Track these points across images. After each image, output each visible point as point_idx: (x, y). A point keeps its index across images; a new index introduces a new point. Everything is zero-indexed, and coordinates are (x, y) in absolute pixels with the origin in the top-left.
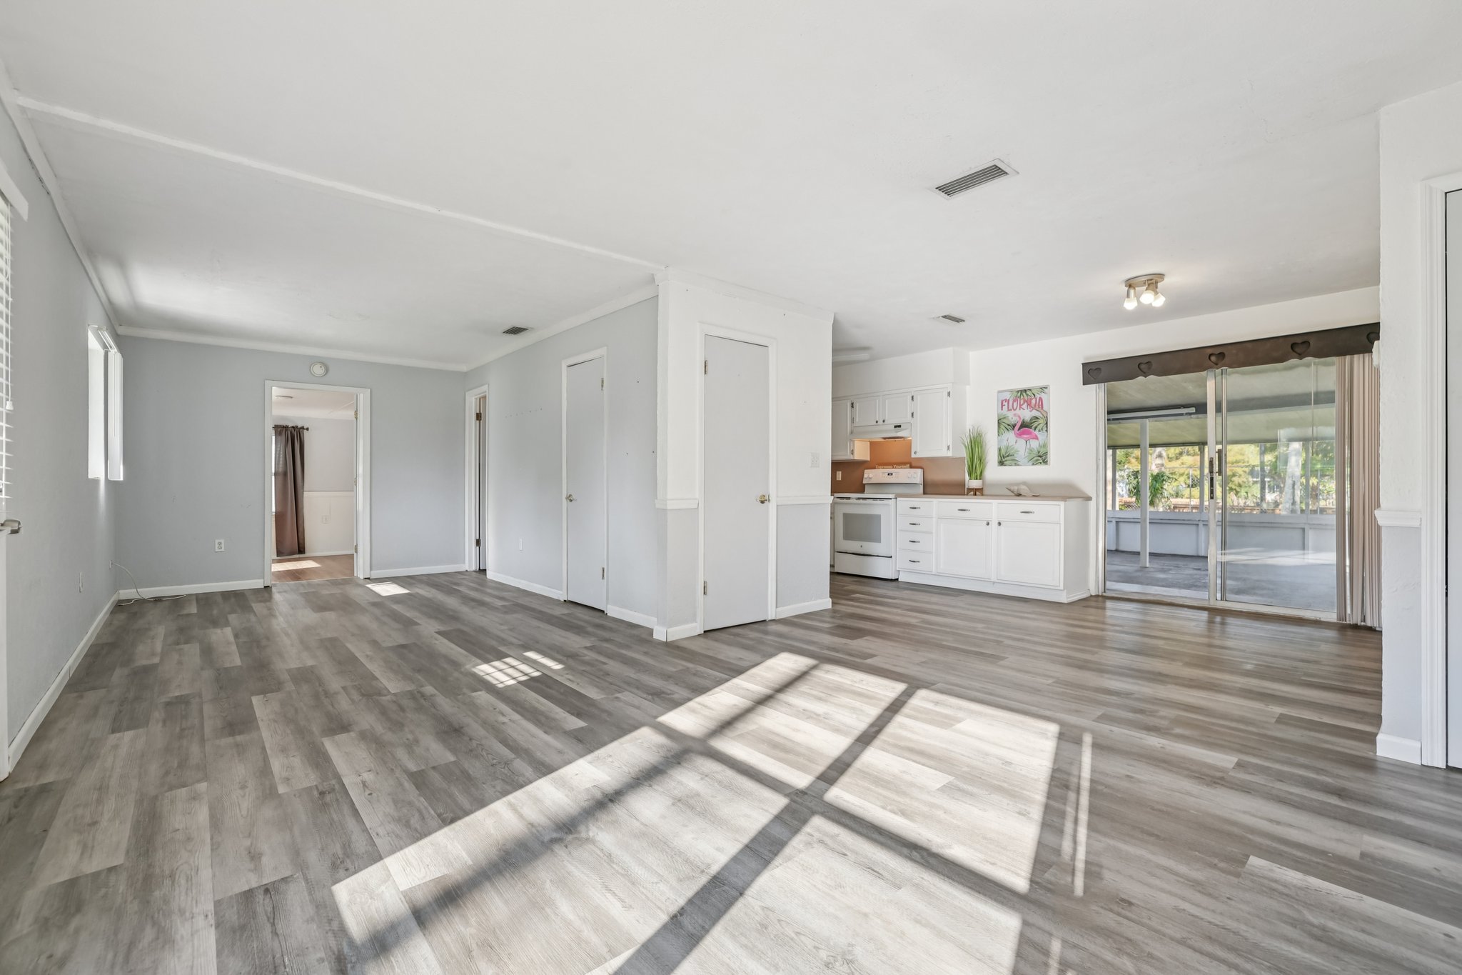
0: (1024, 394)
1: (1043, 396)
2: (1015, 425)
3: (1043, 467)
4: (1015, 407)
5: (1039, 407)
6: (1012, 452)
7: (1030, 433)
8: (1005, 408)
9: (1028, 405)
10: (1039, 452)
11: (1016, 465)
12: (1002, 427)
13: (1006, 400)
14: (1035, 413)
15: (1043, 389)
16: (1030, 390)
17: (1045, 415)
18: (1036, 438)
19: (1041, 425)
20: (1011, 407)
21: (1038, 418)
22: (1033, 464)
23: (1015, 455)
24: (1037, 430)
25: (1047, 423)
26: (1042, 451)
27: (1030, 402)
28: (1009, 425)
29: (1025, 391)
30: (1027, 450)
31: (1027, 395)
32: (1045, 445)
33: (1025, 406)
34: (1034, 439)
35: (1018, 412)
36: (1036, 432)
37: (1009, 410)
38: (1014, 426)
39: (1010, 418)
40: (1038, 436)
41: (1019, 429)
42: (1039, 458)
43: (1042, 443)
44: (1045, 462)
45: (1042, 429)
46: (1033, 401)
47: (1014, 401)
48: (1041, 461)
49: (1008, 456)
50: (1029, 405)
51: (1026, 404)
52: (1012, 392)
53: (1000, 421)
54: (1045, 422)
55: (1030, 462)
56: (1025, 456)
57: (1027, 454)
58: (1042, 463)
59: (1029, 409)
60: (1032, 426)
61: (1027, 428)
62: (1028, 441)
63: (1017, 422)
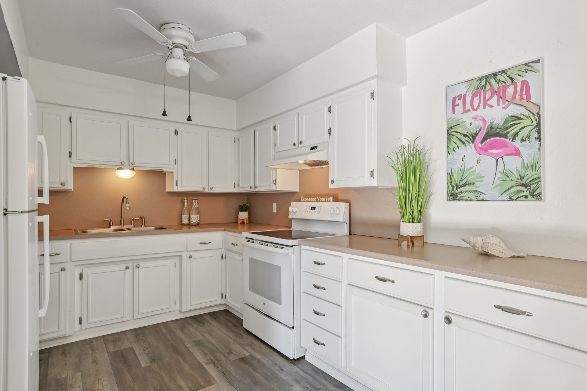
0: (493, 81)
1: (530, 77)
2: (477, 134)
3: (532, 203)
4: (475, 106)
5: (522, 99)
6: (470, 179)
8: (459, 109)
9: (500, 97)
10: (522, 179)
11: (478, 199)
12: (454, 139)
13: (460, 97)
14: (514, 110)
15: (530, 65)
16: (504, 72)
17: (535, 111)
18: (517, 153)
19: (526, 131)
20: (468, 106)
21: (521, 119)
22: (510, 199)
23: (477, 184)
24: (518, 138)
25: (539, 125)
26: (530, 174)
27: (505, 91)
28: (465, 135)
29: (495, 75)
30: (499, 175)
31: (498, 82)
32: (536, 165)
33: (494, 101)
34: (511, 154)
35: (481, 112)
36: (517, 143)
37: (465, 111)
38: (473, 137)
39: (467, 124)
40: (521, 150)
41: (483, 140)
42: (523, 188)
43: (528, 160)
44: (536, 196)
45: (528, 137)
46: (510, 91)
47: (474, 95)
48: (527, 194)
49: (464, 185)
50: (502, 97)
51: (496, 97)
52: (471, 82)
53: (451, 130)
54: (535, 123)
55: (504, 195)
56: (495, 184)
57: (498, 182)
58: (529, 197)
59: (502, 105)
60: (508, 133)
61: (498, 138)
62: (500, 160)
63: (480, 130)
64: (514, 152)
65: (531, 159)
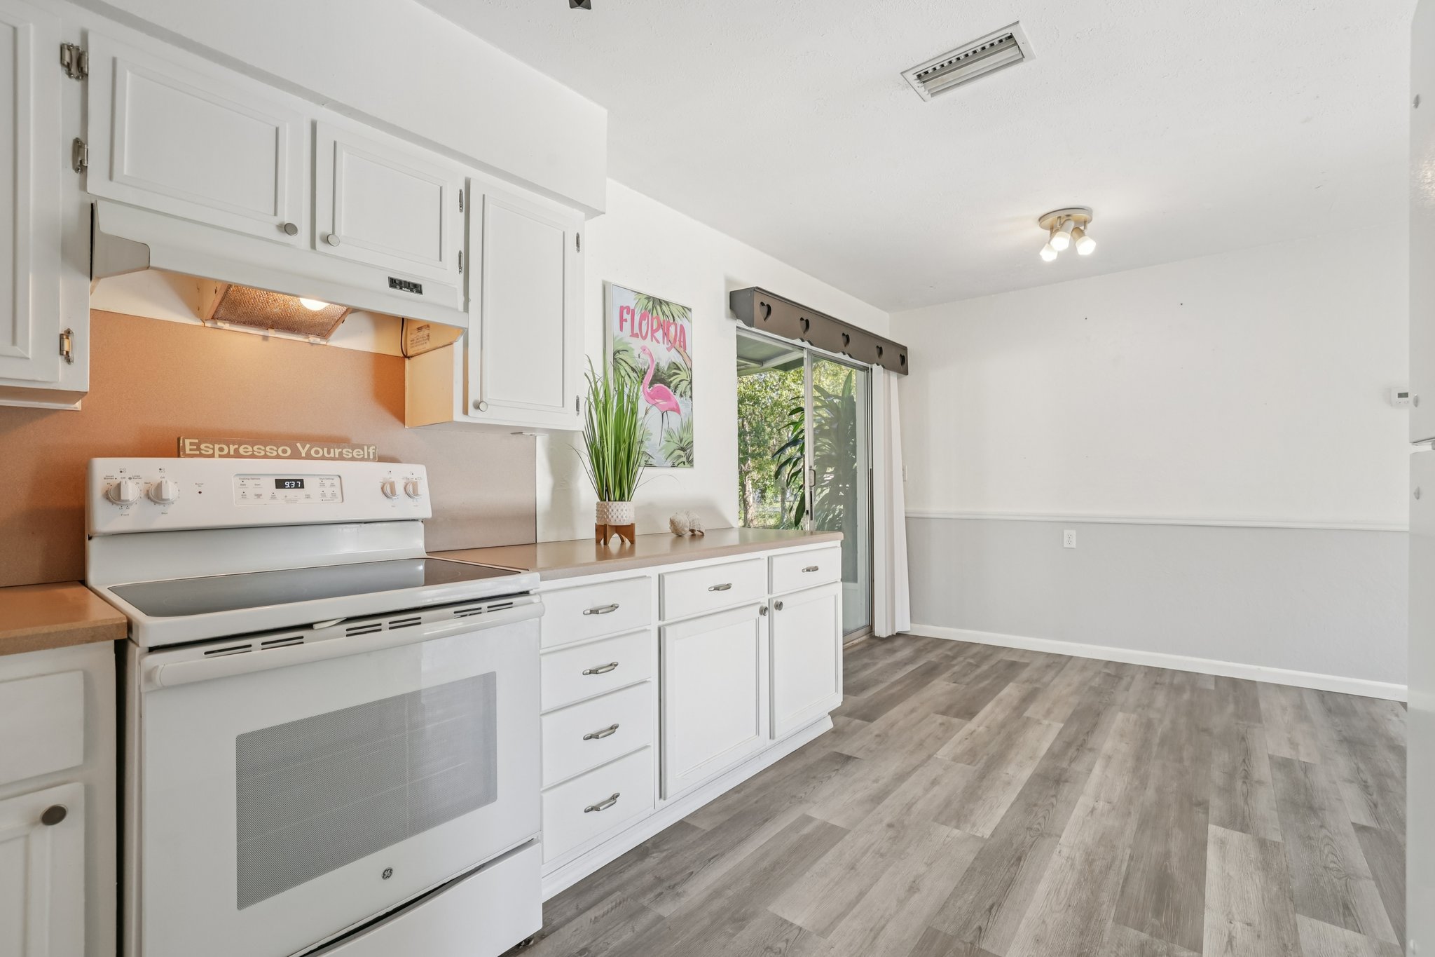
0: (658, 308)
1: (685, 322)
3: (687, 471)
4: (644, 332)
5: (680, 346)
7: (668, 398)
8: (627, 327)
10: (681, 441)
11: (647, 464)
12: (621, 371)
13: (628, 308)
14: (674, 356)
15: (686, 310)
16: (667, 303)
17: (689, 365)
18: (677, 410)
19: (684, 385)
20: (636, 330)
21: (679, 369)
22: (673, 466)
23: (646, 443)
25: (691, 382)
27: (669, 329)
28: (633, 370)
29: (661, 302)
30: (664, 434)
31: (663, 313)
32: (688, 427)
33: (660, 335)
34: (673, 410)
35: (648, 343)
36: (677, 397)
37: (634, 335)
39: (636, 354)
40: (681, 407)
42: (683, 453)
44: (690, 462)
45: (685, 392)
46: (672, 330)
47: (643, 317)
48: (684, 459)
50: (666, 334)
51: (661, 331)
52: (640, 296)
53: (618, 356)
54: (689, 379)
55: (669, 460)
56: (661, 446)
57: (664, 443)
58: (686, 463)
59: (666, 346)
60: (671, 382)
61: (663, 385)
62: (665, 414)
63: (648, 368)
64: (675, 408)
65: (687, 420)
